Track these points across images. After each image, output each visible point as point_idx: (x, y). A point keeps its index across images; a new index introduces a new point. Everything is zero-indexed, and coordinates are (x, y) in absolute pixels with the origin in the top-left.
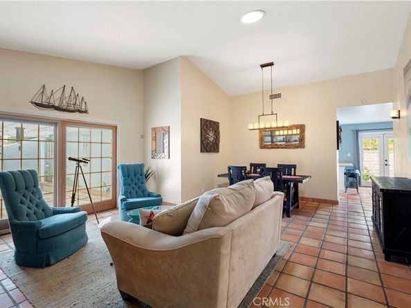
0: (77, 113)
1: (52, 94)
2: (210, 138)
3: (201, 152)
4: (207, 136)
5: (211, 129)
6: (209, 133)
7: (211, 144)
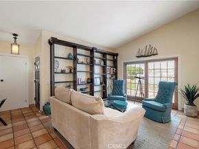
0: (153, 56)
1: (142, 51)
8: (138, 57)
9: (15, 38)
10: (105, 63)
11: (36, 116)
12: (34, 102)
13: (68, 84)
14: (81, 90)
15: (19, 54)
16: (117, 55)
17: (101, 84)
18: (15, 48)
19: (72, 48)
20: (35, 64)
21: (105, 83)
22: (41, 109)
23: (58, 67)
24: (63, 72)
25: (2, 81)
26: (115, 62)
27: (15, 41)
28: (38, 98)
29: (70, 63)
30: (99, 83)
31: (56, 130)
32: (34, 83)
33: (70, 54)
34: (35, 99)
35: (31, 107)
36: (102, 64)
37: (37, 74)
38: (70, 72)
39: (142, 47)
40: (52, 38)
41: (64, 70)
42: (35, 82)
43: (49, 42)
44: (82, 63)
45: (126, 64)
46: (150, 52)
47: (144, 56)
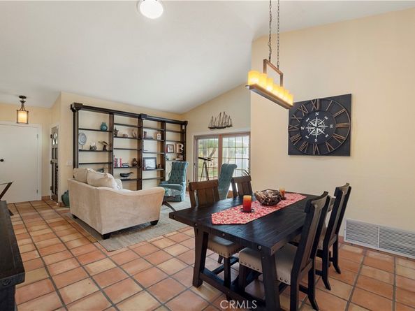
0: (227, 128)
1: (216, 120)
2: (312, 130)
3: (289, 154)
4: (302, 128)
5: (317, 114)
6: (309, 122)
7: (316, 140)
8: (211, 128)
9: (23, 102)
10: (163, 137)
11: (52, 208)
12: (50, 193)
13: (101, 167)
14: (122, 175)
15: (27, 123)
16: (185, 123)
17: (157, 167)
18: (23, 116)
19: (108, 115)
20: (52, 136)
21: (163, 166)
22: (60, 200)
23: (85, 142)
24: (92, 149)
25: (2, 160)
26: (183, 133)
27: (23, 106)
28: (55, 187)
29: (105, 137)
30: (153, 166)
31: (75, 217)
32: (51, 165)
33: (103, 124)
34: (52, 188)
35: (44, 200)
36: (159, 137)
37: (55, 151)
38: (104, 150)
39: (214, 114)
40: (75, 103)
41: (95, 147)
42: (52, 163)
43: (72, 109)
44: (124, 137)
45: (197, 138)
46: (224, 122)
47: (218, 128)
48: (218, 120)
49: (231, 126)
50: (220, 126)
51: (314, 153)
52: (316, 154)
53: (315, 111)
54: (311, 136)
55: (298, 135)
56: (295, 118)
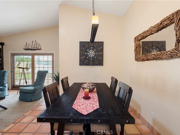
0: (37, 50)
1: (29, 45)
2: (90, 54)
3: (80, 65)
4: (86, 53)
5: (92, 48)
6: (88, 51)
7: (91, 59)
16: (2, 44)
26: (1, 51)
39: (29, 41)
45: (13, 55)
46: (35, 46)
47: (31, 50)
48: (31, 45)
49: (40, 49)
50: (33, 49)
51: (91, 64)
52: (92, 65)
53: (91, 47)
54: (89, 57)
55: (84, 56)
56: (83, 48)
